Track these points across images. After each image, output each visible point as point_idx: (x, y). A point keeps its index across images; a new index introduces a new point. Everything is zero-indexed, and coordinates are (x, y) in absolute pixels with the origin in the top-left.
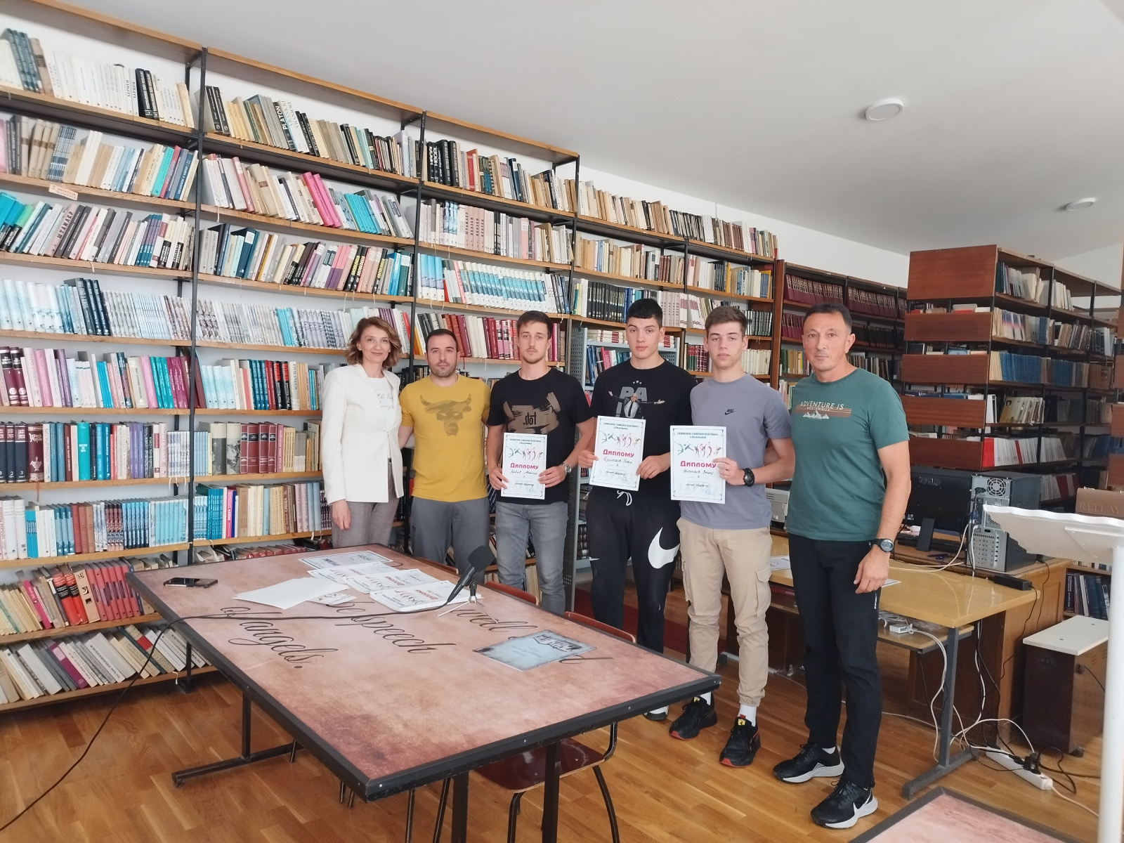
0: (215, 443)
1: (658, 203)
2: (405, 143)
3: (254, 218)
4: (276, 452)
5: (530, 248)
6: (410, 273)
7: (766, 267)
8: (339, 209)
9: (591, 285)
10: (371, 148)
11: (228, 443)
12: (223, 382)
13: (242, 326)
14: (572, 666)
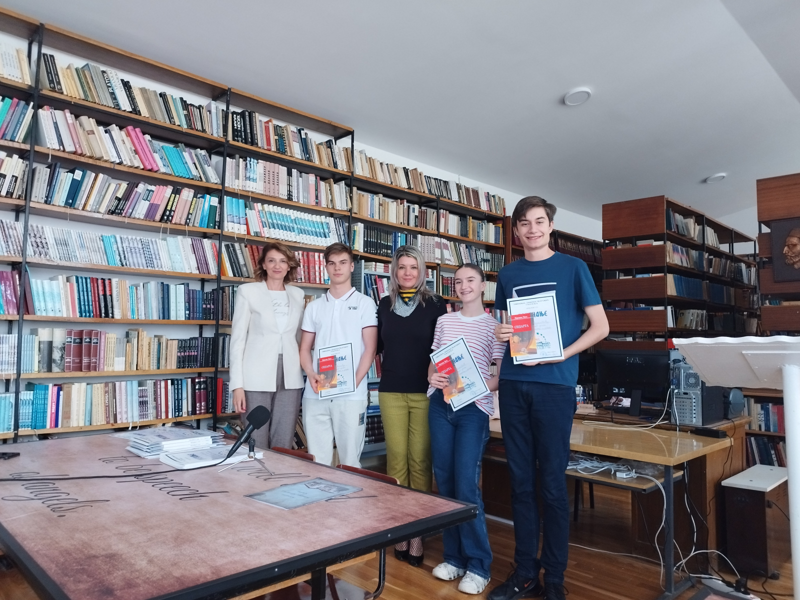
0: (42, 346)
1: (416, 169)
2: (213, 111)
3: (82, 159)
4: (98, 354)
5: (317, 197)
6: (218, 211)
7: (498, 222)
8: (157, 156)
9: (366, 228)
10: (185, 112)
11: (54, 345)
12: (52, 294)
13: (70, 248)
14: (337, 503)
